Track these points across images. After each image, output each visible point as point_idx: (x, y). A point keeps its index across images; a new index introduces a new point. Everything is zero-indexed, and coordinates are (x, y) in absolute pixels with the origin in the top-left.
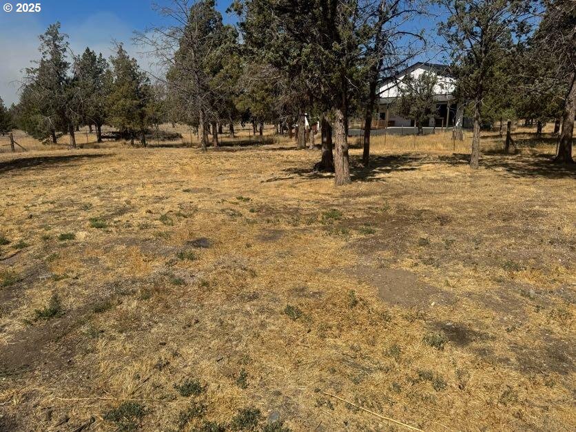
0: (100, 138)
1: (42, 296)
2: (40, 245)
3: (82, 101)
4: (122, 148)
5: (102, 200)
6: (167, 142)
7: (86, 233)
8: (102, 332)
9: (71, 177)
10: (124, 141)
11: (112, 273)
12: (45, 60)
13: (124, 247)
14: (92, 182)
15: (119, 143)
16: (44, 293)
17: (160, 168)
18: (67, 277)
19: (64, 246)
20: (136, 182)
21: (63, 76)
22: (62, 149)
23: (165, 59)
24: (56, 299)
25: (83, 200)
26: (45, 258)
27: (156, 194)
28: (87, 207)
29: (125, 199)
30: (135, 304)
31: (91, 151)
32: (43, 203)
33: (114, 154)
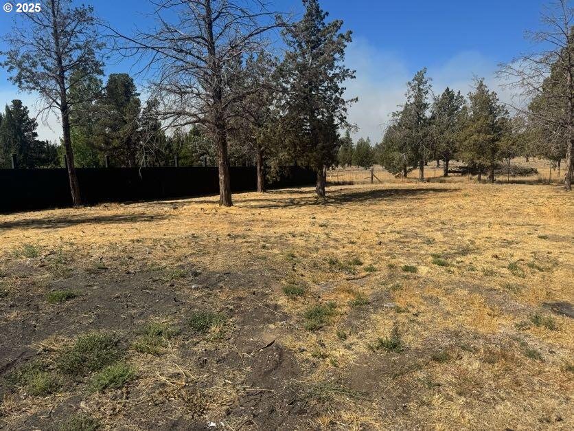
0: (447, 172)
1: (385, 325)
2: (386, 272)
3: (435, 138)
4: (467, 183)
5: (445, 236)
6: (518, 178)
7: (428, 268)
8: (439, 385)
9: (417, 209)
10: (470, 175)
11: (453, 319)
12: (409, 103)
13: (466, 292)
14: (436, 216)
15: (465, 178)
16: (386, 322)
17: (509, 207)
18: (408, 312)
19: (407, 278)
20: (481, 220)
21: (421, 116)
22: (411, 182)
23: (531, 88)
24: (396, 332)
25: (427, 234)
26: (389, 287)
27: (504, 237)
28: (429, 242)
29: (469, 238)
30: (477, 364)
31: (437, 185)
32: (391, 232)
33: (460, 189)
